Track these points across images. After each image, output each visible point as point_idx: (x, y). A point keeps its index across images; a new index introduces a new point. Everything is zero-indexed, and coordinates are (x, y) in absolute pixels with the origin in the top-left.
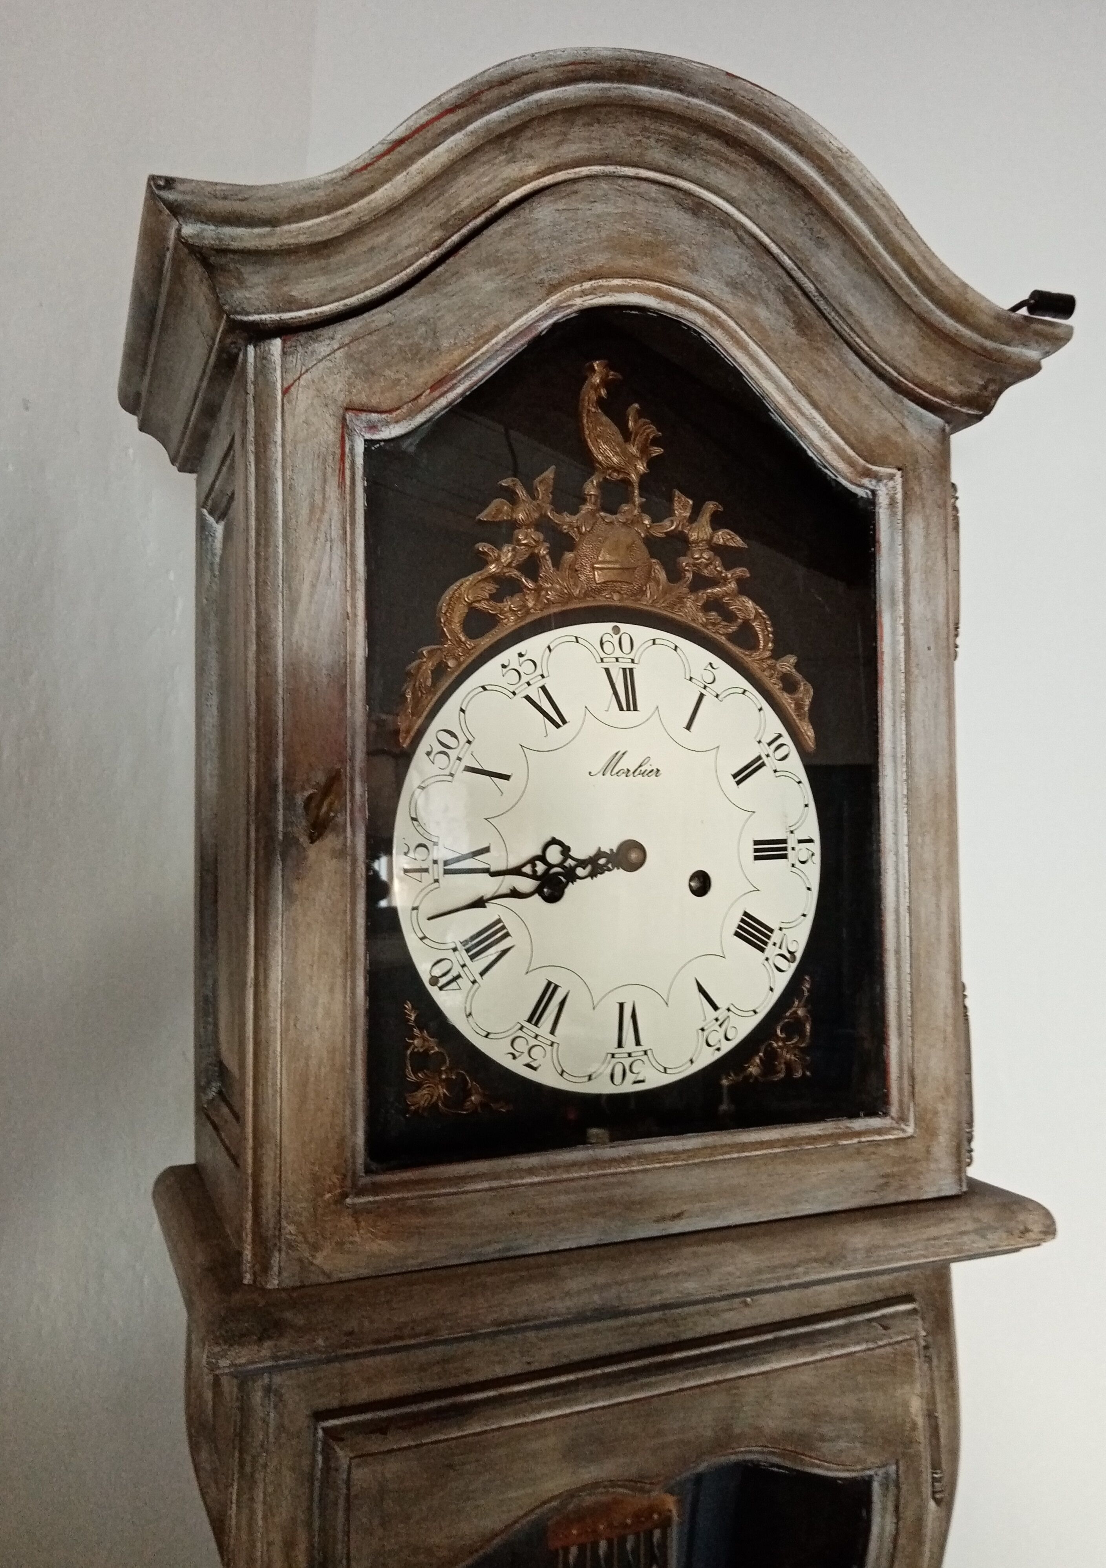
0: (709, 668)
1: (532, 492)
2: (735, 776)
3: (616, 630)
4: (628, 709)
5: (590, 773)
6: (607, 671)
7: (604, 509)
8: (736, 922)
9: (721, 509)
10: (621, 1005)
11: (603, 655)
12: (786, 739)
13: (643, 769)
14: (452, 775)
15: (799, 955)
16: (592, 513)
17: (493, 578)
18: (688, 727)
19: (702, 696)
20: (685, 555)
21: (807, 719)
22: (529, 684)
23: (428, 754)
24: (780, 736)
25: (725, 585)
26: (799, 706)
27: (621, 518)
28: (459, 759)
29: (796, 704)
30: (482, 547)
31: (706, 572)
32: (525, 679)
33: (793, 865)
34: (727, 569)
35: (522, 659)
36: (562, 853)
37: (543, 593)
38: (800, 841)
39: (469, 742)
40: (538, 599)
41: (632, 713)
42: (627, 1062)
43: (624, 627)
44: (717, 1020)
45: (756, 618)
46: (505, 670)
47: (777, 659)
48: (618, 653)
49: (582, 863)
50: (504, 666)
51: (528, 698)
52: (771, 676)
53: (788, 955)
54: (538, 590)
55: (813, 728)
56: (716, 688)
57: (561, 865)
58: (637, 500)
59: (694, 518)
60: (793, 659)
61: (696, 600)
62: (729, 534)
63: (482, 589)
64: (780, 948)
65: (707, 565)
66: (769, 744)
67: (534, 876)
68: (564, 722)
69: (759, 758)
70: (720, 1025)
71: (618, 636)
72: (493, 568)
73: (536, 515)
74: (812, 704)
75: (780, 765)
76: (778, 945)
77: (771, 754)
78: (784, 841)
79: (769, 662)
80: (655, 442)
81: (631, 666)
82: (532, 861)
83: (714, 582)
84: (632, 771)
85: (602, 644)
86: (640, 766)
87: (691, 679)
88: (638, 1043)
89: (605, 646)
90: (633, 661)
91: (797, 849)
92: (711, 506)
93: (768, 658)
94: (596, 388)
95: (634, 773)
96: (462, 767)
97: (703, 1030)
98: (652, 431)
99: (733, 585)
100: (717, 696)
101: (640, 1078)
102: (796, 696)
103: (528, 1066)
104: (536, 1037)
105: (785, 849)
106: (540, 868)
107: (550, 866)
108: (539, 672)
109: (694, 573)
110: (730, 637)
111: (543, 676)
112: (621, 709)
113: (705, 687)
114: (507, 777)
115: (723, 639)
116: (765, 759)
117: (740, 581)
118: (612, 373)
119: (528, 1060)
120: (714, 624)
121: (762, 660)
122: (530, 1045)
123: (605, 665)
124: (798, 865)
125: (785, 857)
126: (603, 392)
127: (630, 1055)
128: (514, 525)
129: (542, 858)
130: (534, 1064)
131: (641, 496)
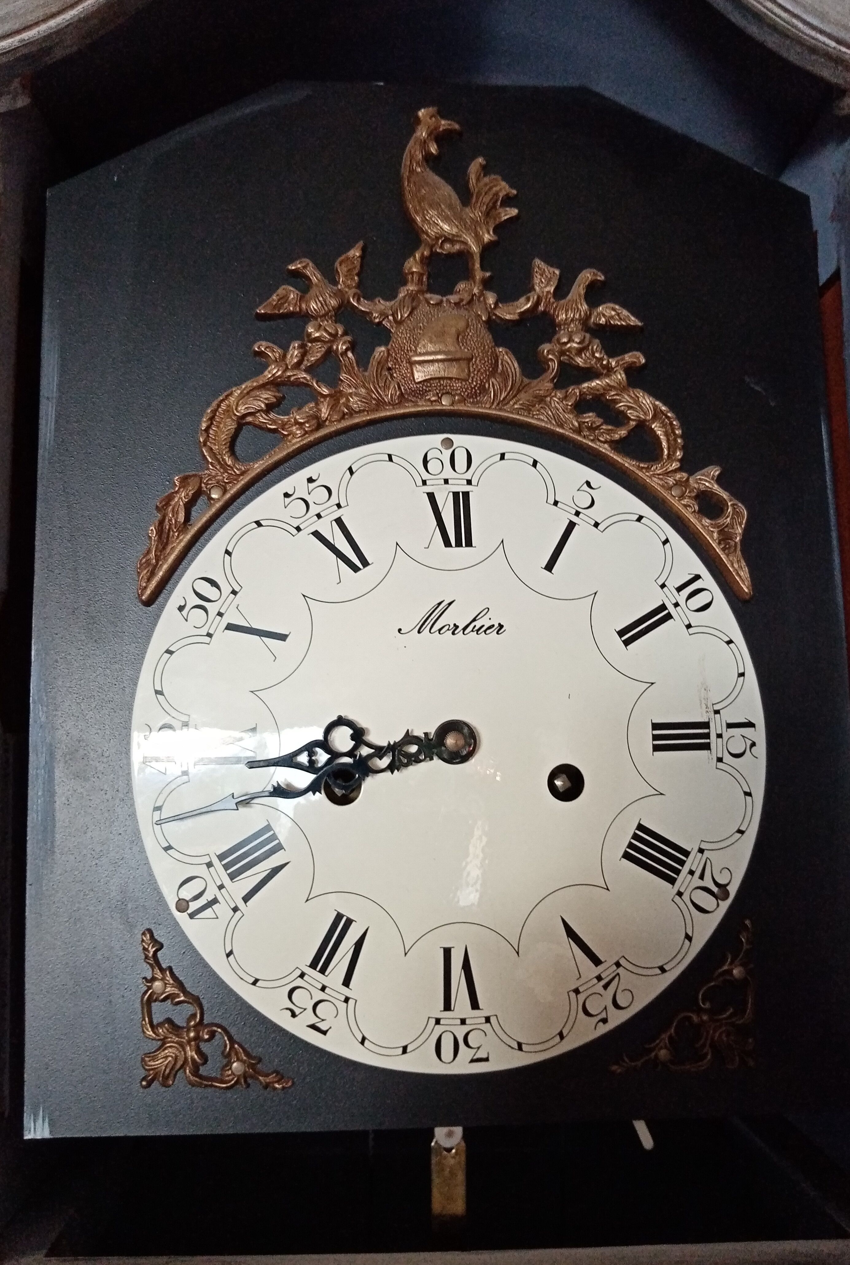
0: (585, 487)
1: (331, 277)
2: (621, 633)
3: (448, 443)
4: (459, 544)
5: (400, 630)
6: (431, 497)
7: (431, 289)
8: (628, 838)
9: (601, 278)
10: (447, 952)
11: (425, 476)
12: (708, 581)
13: (478, 624)
14: (209, 635)
15: (733, 890)
16: (413, 297)
17: (274, 383)
18: (549, 567)
19: (571, 526)
20: (549, 341)
21: (739, 552)
22: (319, 516)
23: (181, 609)
24: (697, 577)
25: (608, 375)
26: (725, 537)
27: (453, 298)
28: (220, 614)
29: (720, 533)
30: (261, 346)
31: (579, 361)
32: (314, 510)
33: (720, 760)
34: (611, 354)
35: (312, 486)
36: (353, 737)
37: (343, 400)
38: (730, 726)
39: (234, 592)
40: (333, 407)
41: (464, 550)
42: (460, 1031)
43: (458, 439)
44: (599, 978)
45: (655, 417)
46: (288, 500)
47: (691, 473)
48: (448, 472)
49: (380, 752)
50: (287, 495)
51: (316, 534)
52: (682, 497)
53: (715, 889)
54: (336, 396)
55: (748, 565)
56: (595, 514)
57: (350, 754)
58: (479, 274)
59: (561, 291)
60: (715, 471)
61: (566, 398)
62: (614, 309)
63: (256, 398)
64: (702, 877)
65: (579, 352)
66: (679, 589)
67: (311, 767)
68: (365, 563)
69: (663, 607)
70: (606, 987)
71: (451, 451)
72: (274, 371)
73: (333, 302)
74: (746, 531)
75: (696, 619)
76: (698, 874)
77: (682, 602)
78: (706, 725)
79: (678, 476)
80: (508, 201)
81: (467, 488)
82: (310, 748)
83: (589, 374)
84: (461, 627)
85: (425, 462)
86: (474, 620)
87: (556, 503)
88: (475, 1005)
89: (429, 466)
90: (469, 482)
91: (726, 736)
92: (587, 276)
93: (675, 471)
94: (424, 144)
95: (464, 629)
96: (224, 625)
97: (577, 991)
98: (504, 188)
99: (620, 376)
100: (596, 525)
101: (481, 1054)
102: (721, 521)
103: (313, 1027)
104: (323, 989)
105: (707, 736)
106: (322, 757)
107: (334, 755)
108: (334, 500)
109: (561, 363)
110: (616, 445)
111: (339, 506)
112: (447, 544)
113: (577, 514)
114: (283, 637)
115: (605, 449)
116: (671, 609)
117: (630, 370)
118: (443, 122)
119: (313, 1020)
120: (592, 429)
121: (667, 473)
122: (315, 1000)
123: (428, 489)
124: (727, 758)
125: (707, 747)
126: (433, 149)
127: (463, 1022)
128: (306, 317)
129: (324, 744)
130: (323, 1026)
131: (483, 268)
